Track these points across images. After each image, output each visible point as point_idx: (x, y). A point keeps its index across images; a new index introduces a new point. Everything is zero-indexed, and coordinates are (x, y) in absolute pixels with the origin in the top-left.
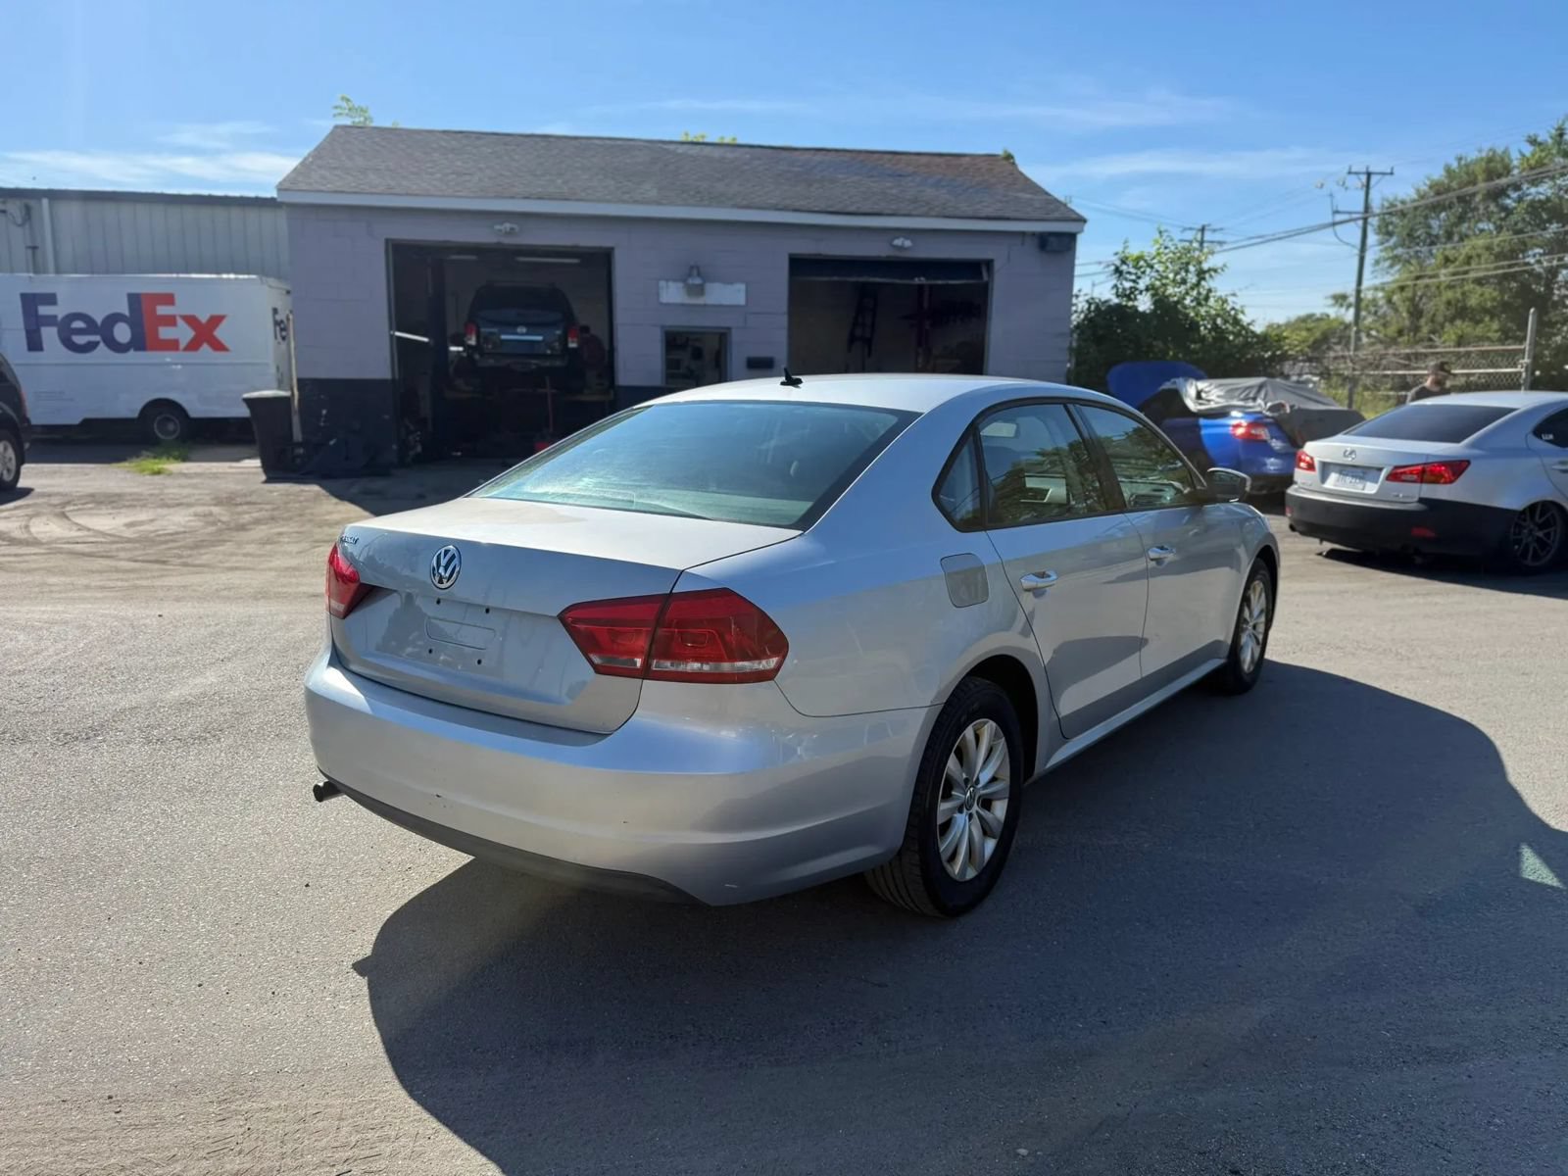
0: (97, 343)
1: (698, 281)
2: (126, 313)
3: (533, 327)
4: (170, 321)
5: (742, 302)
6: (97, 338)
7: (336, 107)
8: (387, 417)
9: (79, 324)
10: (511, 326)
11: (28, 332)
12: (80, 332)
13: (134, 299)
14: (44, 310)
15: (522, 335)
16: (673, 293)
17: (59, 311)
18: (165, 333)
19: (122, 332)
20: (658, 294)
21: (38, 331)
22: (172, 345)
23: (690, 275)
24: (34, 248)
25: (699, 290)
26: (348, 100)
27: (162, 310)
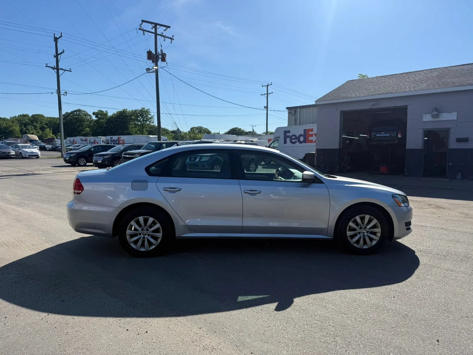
0: (296, 142)
1: (436, 113)
2: (303, 134)
3: (386, 131)
4: (312, 135)
5: (456, 119)
6: (297, 140)
7: (359, 77)
8: (337, 159)
9: (294, 137)
10: (380, 132)
11: (284, 139)
12: (294, 139)
13: (305, 130)
14: (288, 134)
15: (383, 134)
16: (427, 118)
17: (290, 134)
18: (310, 138)
19: (302, 139)
20: (422, 119)
21: (286, 139)
22: (311, 141)
23: (433, 111)
24: (296, 120)
25: (437, 116)
26: (361, 75)
27: (310, 133)
